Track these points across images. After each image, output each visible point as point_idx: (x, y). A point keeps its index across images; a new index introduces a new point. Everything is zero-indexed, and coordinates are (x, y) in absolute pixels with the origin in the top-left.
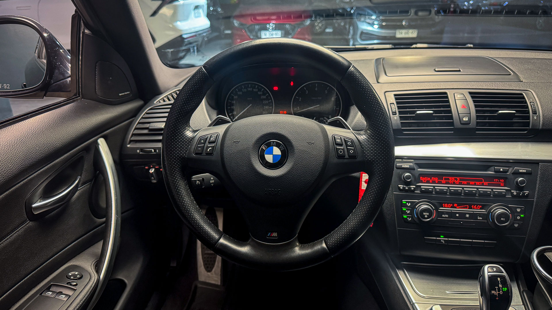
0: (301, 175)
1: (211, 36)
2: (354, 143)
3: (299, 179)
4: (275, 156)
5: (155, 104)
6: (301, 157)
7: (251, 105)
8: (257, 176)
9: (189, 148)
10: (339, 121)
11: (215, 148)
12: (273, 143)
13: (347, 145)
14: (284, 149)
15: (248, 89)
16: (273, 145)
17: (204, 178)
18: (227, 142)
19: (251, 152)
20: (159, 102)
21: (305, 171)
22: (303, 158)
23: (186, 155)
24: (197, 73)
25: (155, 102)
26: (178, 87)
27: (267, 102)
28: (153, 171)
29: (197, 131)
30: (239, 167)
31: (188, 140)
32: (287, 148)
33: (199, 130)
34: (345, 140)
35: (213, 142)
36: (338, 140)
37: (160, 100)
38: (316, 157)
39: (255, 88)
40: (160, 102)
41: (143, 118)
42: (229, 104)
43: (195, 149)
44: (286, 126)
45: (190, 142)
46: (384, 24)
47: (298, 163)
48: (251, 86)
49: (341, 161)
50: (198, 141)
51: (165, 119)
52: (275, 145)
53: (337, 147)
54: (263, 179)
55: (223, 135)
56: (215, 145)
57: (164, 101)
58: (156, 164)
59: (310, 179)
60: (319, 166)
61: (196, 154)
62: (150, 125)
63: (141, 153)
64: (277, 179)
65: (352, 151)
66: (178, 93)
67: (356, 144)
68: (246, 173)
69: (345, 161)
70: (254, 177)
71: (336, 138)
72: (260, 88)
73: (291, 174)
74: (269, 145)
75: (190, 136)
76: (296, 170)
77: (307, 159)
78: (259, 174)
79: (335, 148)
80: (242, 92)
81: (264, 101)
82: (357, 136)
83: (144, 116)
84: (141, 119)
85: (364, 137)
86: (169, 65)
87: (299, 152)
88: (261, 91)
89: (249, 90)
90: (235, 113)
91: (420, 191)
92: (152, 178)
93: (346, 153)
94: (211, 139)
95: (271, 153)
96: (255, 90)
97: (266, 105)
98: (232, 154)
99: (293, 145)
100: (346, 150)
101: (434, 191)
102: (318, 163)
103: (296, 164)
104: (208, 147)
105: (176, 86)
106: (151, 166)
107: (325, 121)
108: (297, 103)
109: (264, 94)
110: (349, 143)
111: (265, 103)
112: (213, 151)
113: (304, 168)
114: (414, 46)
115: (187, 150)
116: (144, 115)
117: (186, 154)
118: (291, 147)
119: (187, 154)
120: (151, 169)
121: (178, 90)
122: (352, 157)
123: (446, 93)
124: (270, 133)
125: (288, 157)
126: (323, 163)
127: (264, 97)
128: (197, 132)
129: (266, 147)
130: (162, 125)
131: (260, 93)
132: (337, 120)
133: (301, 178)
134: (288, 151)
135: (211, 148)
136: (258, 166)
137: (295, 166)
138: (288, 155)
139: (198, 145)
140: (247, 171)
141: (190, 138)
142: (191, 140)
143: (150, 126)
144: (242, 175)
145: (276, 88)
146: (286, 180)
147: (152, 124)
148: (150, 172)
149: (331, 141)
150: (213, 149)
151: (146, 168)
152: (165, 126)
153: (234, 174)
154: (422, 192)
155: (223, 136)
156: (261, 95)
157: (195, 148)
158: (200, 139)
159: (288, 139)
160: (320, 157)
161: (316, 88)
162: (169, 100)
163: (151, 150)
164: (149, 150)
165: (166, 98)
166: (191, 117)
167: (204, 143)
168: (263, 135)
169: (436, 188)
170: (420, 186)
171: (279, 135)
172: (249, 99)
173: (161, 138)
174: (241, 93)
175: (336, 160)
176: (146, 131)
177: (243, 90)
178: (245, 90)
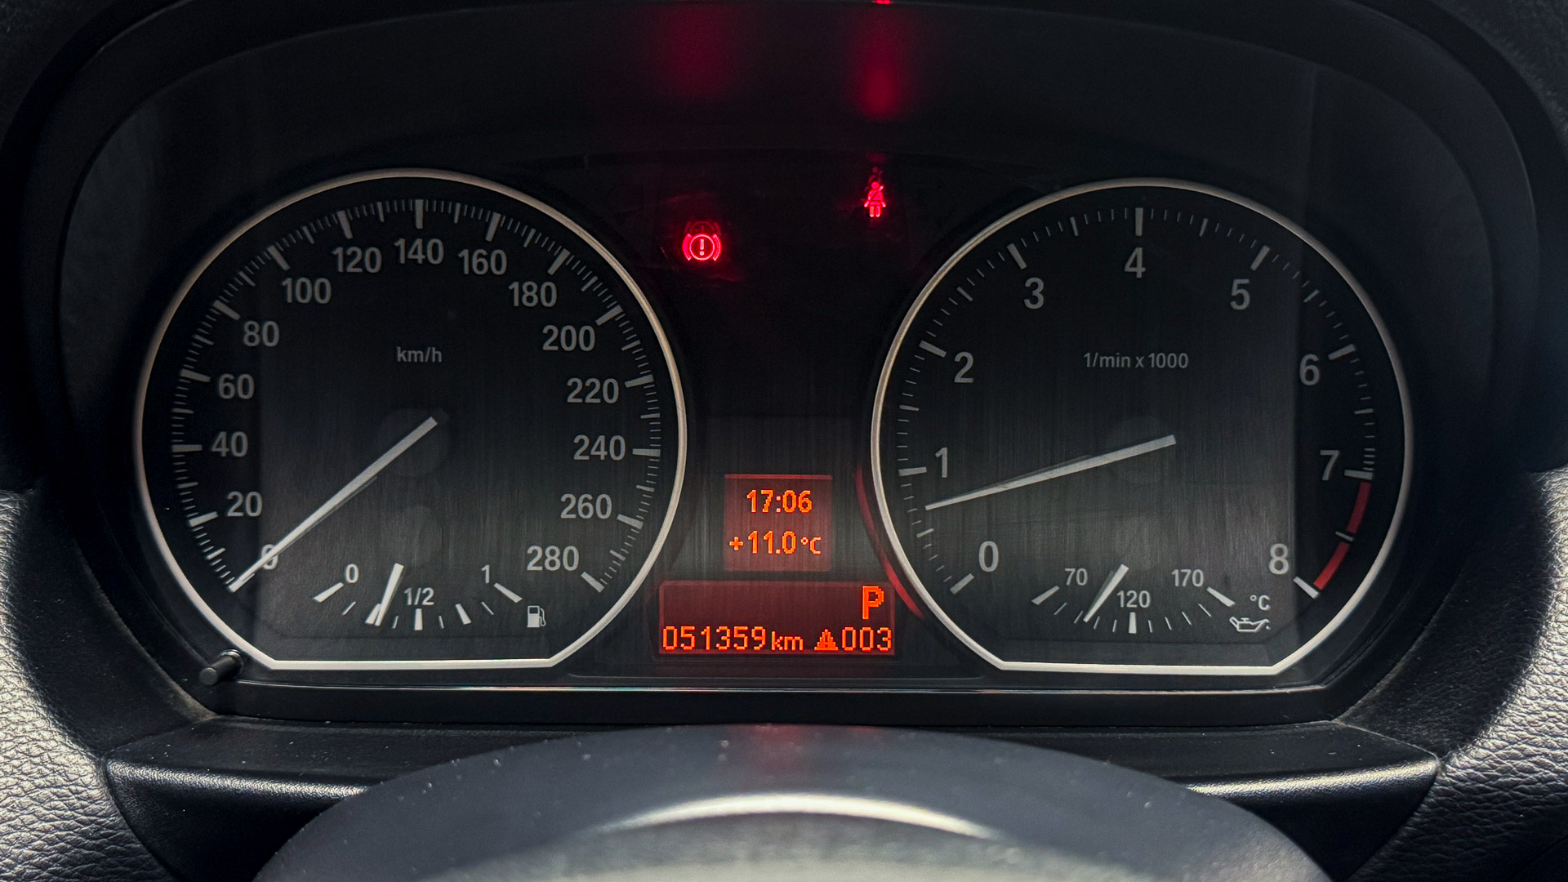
7: (431, 425)
15: (400, 243)
27: (604, 391)
39: (473, 237)
42: (180, 411)
48: (430, 215)
72: (530, 237)
80: (336, 278)
81: (576, 384)
88: (540, 276)
89: (412, 263)
90: (250, 507)
96: (474, 262)
108: (930, 410)
109: (573, 308)
111: (590, 399)
127: (579, 338)
131: (528, 294)
145: (705, 245)
156: (541, 315)
161: (1139, 251)
172: (416, 355)
178: (370, 260)
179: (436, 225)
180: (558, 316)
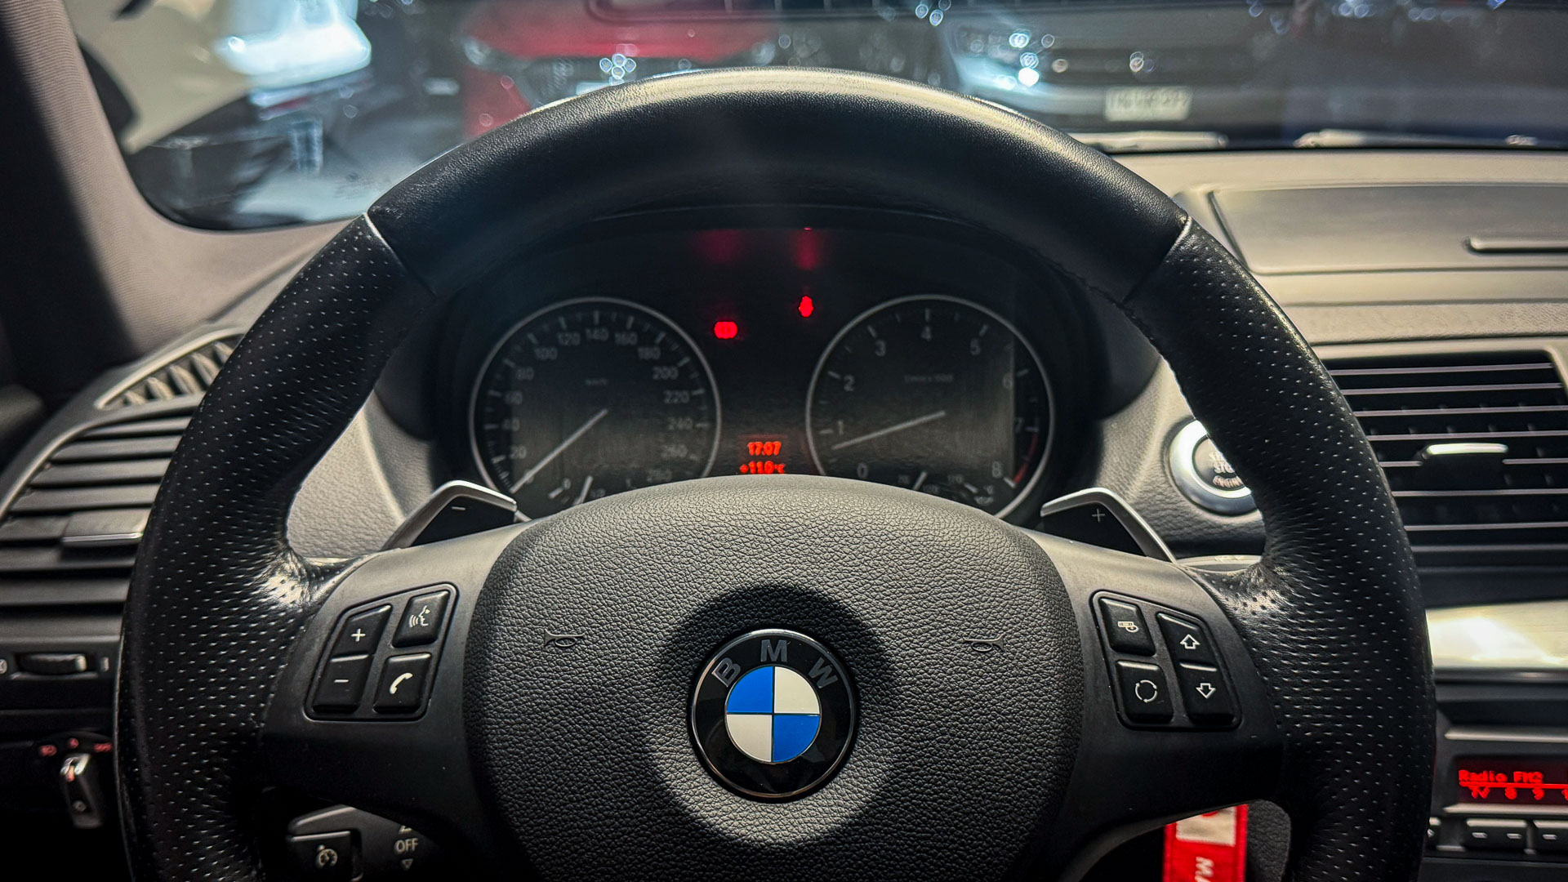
0: (938, 832)
1: (375, 102)
2: (1214, 641)
3: (924, 860)
4: (784, 725)
5: (102, 413)
6: (933, 729)
7: (603, 413)
8: (683, 843)
9: (280, 673)
10: (1103, 509)
11: (431, 672)
12: (774, 649)
13: (1178, 656)
14: (835, 678)
15: (588, 331)
16: (774, 658)
17: (360, 827)
18: (507, 641)
19: (648, 703)
20: (118, 402)
21: (957, 809)
22: (943, 734)
23: (258, 719)
24: (338, 251)
25: (101, 403)
26: (223, 321)
27: (683, 397)
28: (80, 768)
29: (328, 572)
30: (574, 792)
31: (273, 632)
32: (851, 676)
33: (338, 568)
34: (1160, 621)
35: (421, 640)
36: (1128, 626)
37: (130, 388)
38: (1015, 729)
39: (621, 326)
40: (126, 403)
41: (31, 487)
42: (489, 410)
43: (312, 679)
44: (847, 549)
45: (288, 643)
46: (1059, 67)
47: (920, 765)
48: (601, 318)
49: (1150, 741)
50: (334, 636)
51: (149, 493)
52: (784, 658)
53: (1123, 664)
54: (717, 863)
55: (480, 598)
56: (436, 654)
57: (150, 396)
58: (96, 732)
59: (989, 854)
60: (1035, 776)
61: (321, 710)
62: (67, 526)
63: (16, 676)
64: (799, 859)
65: (1206, 690)
66: (225, 359)
67: (1226, 646)
68: (616, 829)
69: (1174, 741)
70: (663, 850)
71: (1113, 612)
72: (647, 326)
73: (879, 830)
74: (751, 658)
75: (285, 602)
76: (906, 808)
77: (966, 736)
78: (697, 829)
79: (1114, 669)
80: (558, 347)
81: (668, 393)
82: (1224, 601)
83: (39, 479)
84: (21, 493)
85: (1263, 607)
86: (182, 213)
87: (925, 699)
88: (651, 344)
89: (593, 340)
90: (520, 453)
91: (1462, 845)
92: (78, 805)
93: (1177, 700)
94: (412, 621)
95: (763, 703)
96: (622, 339)
97: (681, 411)
98: (535, 712)
99: (884, 661)
100: (1171, 679)
101: (1529, 841)
102: (1030, 761)
103: (909, 771)
104: (390, 672)
105: (215, 317)
106: (74, 743)
107: (974, 490)
108: (833, 403)
109: (668, 359)
110: (1190, 642)
111: (676, 401)
112: (420, 692)
113: (956, 793)
114: (1308, 140)
115: (267, 691)
116: (40, 469)
117: (259, 711)
118: (877, 667)
119: (265, 715)
120: (70, 760)
121: (224, 340)
122: (1209, 720)
123: (1543, 357)
124: (756, 589)
125: (858, 725)
126: (1059, 762)
127: (671, 373)
128: (326, 580)
129: (732, 671)
130: (134, 527)
131: (646, 353)
132: (1093, 508)
133: (939, 849)
134: (856, 691)
135: (408, 676)
136: (685, 786)
137: (904, 778)
138: (858, 715)
139: (333, 656)
140: (624, 817)
141: (286, 619)
142: (294, 630)
143: (69, 529)
144: (591, 837)
145: (726, 330)
146: (850, 865)
147: (78, 520)
148: (64, 777)
149: (1090, 631)
150: (422, 683)
151: (45, 750)
152: (147, 531)
153: (548, 835)
154: (1473, 847)
155: (478, 604)
156: (653, 362)
157: (314, 674)
158: (347, 620)
159: (857, 623)
160: (1041, 724)
161: (928, 329)
162: (177, 391)
163: (70, 657)
164: (60, 658)
165: (160, 380)
166: (298, 495)
167: (370, 646)
168: (716, 600)
169: (1539, 824)
170: (1465, 816)
171: (804, 601)
172: (595, 382)
173: (119, 592)
174: (547, 353)
175: (1120, 740)
176: (45, 559)
177: (565, 338)
178: (575, 339)
179: (604, 322)
180: (660, 363)
